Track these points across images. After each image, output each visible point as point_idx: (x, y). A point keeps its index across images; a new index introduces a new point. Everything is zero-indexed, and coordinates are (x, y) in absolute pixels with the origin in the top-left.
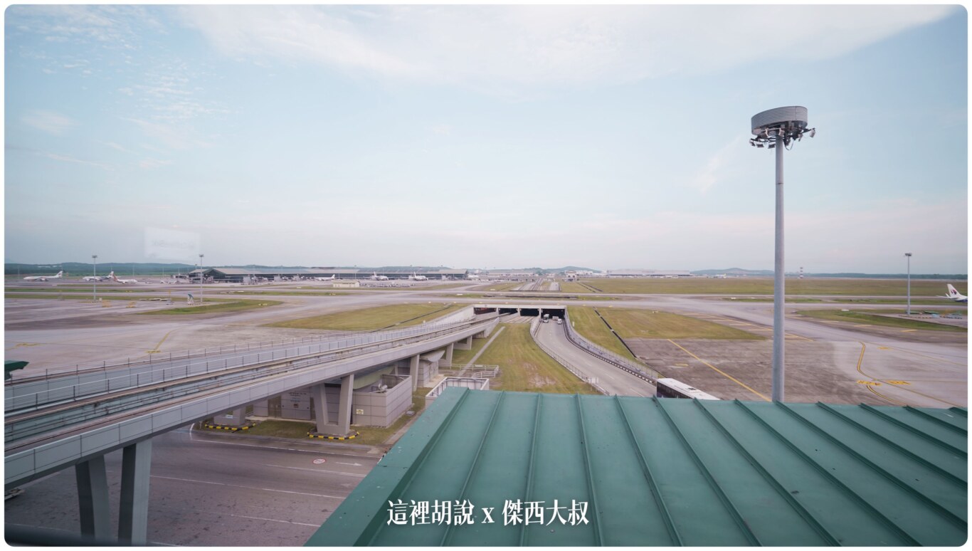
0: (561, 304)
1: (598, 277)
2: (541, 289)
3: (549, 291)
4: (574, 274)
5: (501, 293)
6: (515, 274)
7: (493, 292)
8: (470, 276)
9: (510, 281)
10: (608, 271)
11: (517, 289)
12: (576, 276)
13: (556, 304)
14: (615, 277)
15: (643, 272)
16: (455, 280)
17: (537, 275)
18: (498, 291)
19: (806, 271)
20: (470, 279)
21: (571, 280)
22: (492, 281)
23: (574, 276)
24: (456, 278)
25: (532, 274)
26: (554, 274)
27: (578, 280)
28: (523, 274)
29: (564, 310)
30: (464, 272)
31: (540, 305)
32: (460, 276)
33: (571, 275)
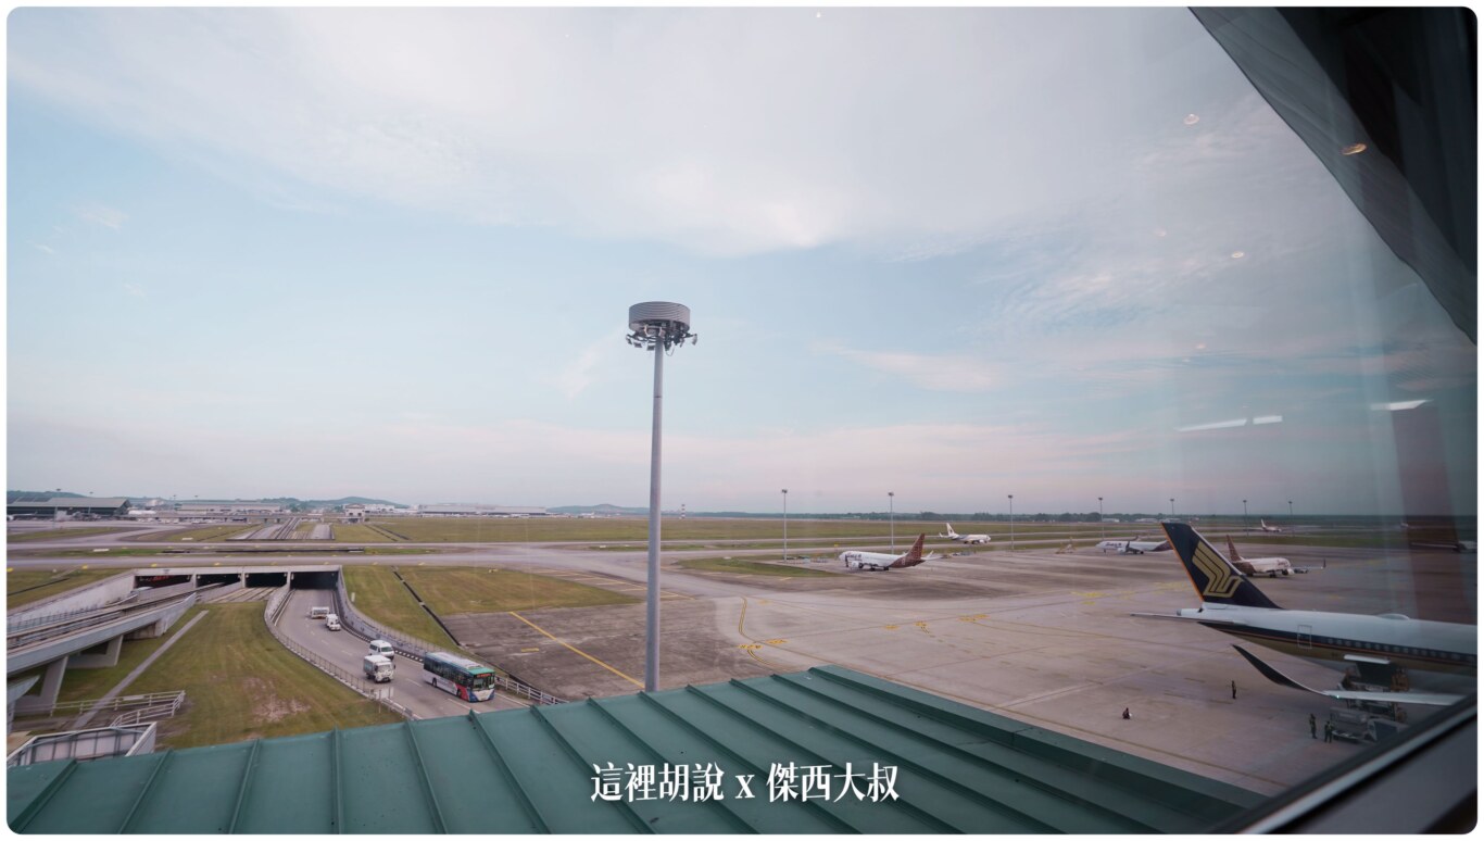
0: (331, 563)
1: (402, 515)
2: (294, 535)
3: (311, 541)
4: (360, 511)
5: (206, 545)
6: (242, 509)
7: (187, 542)
8: (133, 512)
9: (229, 522)
10: (420, 507)
11: (244, 537)
12: (363, 514)
13: (322, 564)
14: (432, 515)
15: (478, 508)
16: (91, 520)
17: (288, 511)
18: (199, 541)
19: (688, 509)
20: (133, 519)
21: (354, 521)
22: (188, 523)
23: (360, 514)
24: (95, 516)
25: (278, 508)
26: (321, 510)
27: (367, 520)
28: (260, 508)
29: (337, 573)
30: (119, 504)
31: (289, 567)
32: (106, 512)
33: (355, 512)
